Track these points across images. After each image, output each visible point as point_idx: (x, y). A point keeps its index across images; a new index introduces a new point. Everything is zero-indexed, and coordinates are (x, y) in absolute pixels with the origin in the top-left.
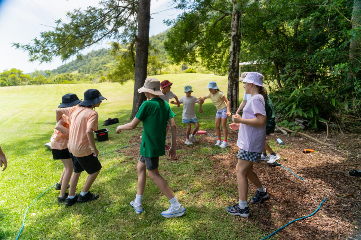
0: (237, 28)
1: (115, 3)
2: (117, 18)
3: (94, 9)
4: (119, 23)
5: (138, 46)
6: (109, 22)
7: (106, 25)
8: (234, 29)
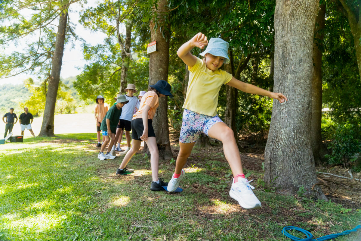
0: (124, 77)
1: (34, 50)
2: (35, 60)
3: (18, 53)
4: (36, 64)
5: (50, 82)
6: (28, 63)
7: (25, 65)
8: (122, 78)
